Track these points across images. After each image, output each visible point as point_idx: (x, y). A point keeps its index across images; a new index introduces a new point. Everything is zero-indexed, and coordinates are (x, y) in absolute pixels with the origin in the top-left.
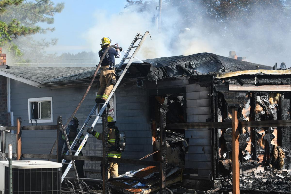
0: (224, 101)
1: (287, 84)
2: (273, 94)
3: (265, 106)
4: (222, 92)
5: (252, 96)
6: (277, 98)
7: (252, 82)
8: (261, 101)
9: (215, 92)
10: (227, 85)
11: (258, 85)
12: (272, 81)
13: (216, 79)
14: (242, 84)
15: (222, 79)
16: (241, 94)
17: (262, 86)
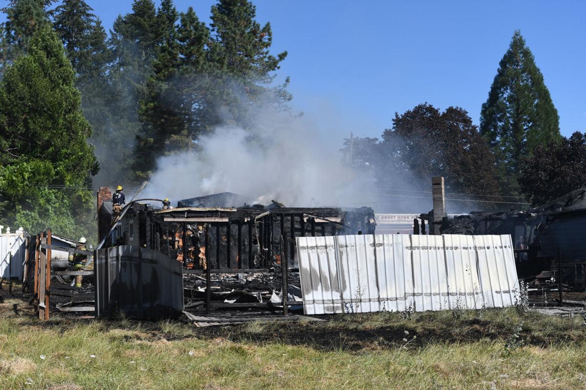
0: (160, 228)
1: (212, 217)
2: (202, 223)
3: (195, 231)
4: (159, 222)
5: (184, 225)
6: (205, 226)
7: (183, 216)
8: (191, 228)
9: (154, 222)
10: (163, 217)
11: (187, 217)
12: (199, 215)
13: (154, 214)
14: (174, 217)
15: (158, 214)
16: (173, 224)
17: (191, 219)
